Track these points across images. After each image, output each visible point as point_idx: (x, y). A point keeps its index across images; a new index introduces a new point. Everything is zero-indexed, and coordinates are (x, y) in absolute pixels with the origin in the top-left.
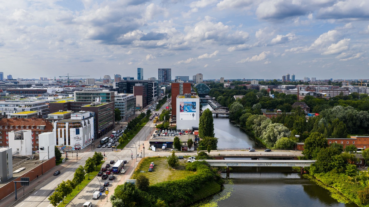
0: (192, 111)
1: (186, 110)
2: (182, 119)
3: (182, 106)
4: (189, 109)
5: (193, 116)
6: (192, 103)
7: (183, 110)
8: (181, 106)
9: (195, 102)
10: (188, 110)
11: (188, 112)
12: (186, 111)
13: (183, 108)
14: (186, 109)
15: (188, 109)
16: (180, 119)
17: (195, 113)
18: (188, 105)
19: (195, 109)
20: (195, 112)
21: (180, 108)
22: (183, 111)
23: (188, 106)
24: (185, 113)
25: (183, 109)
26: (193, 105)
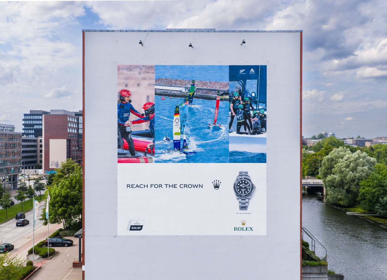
0: (232, 147)
1: (177, 145)
4: (204, 137)
5: (236, 202)
6: (236, 72)
7: (148, 142)
8: (124, 107)
9: (264, 68)
10: (193, 146)
11: (192, 158)
12: (177, 154)
13: (145, 126)
14: (176, 129)
15: (197, 132)
16: (123, 230)
17: (255, 170)
18: (189, 98)
19: (257, 131)
20: (261, 158)
21: (122, 120)
22: (151, 151)
23: (197, 105)
24: (159, 169)
25: (150, 134)
26: (243, 93)
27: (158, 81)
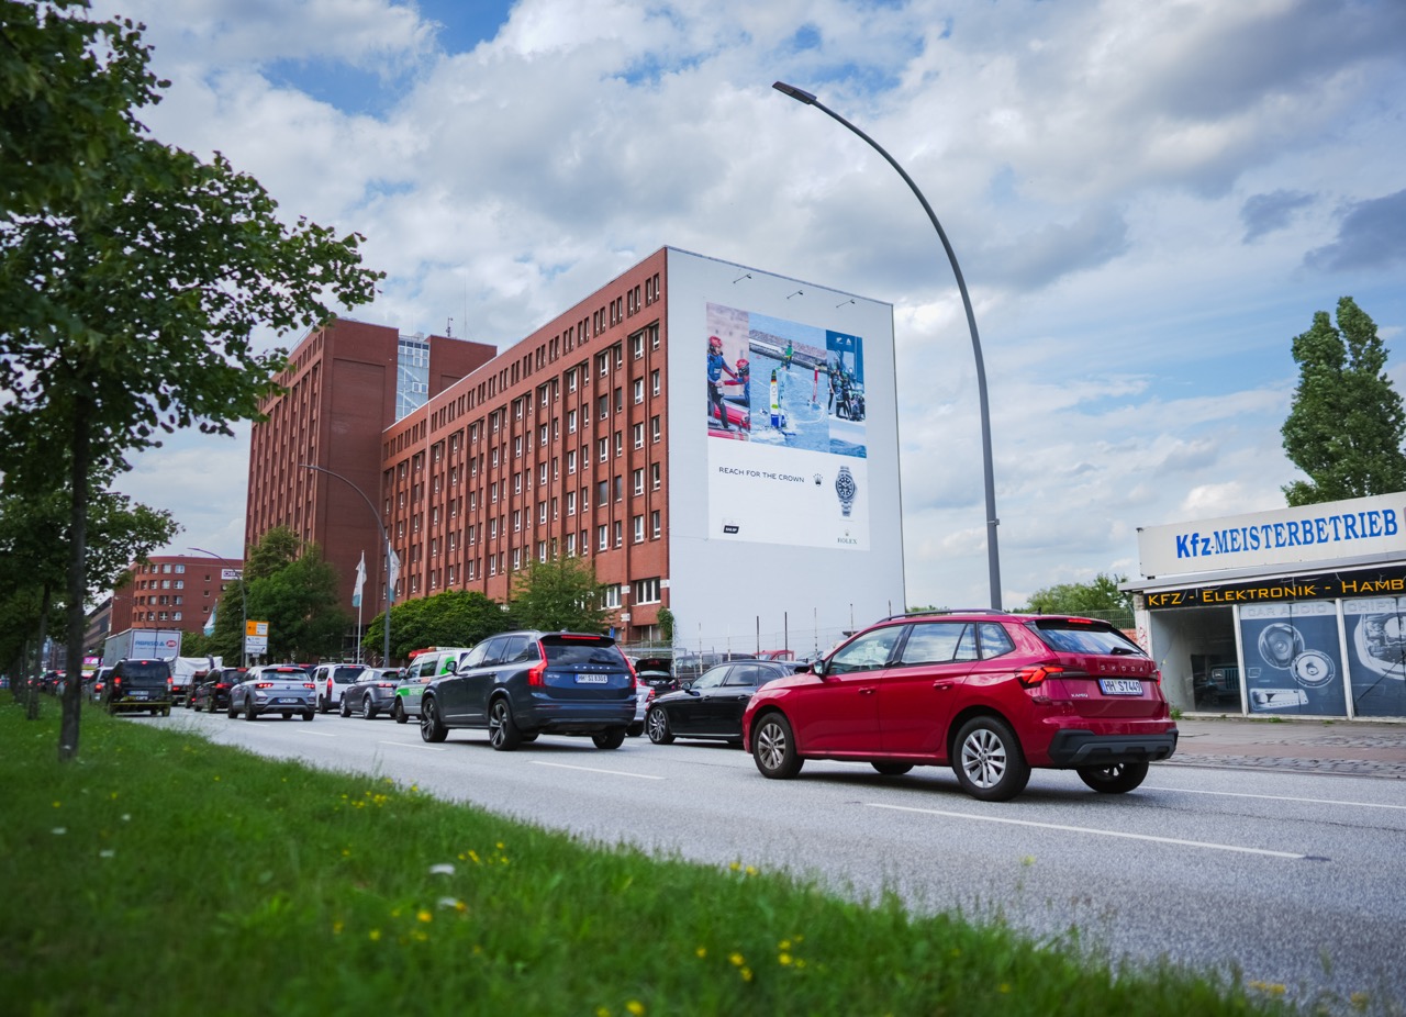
2: (731, 529)
3: (731, 358)
5: (837, 504)
6: (834, 340)
7: (742, 412)
8: (715, 360)
9: (859, 341)
10: (792, 426)
11: (790, 440)
12: (774, 433)
13: (738, 391)
16: (716, 531)
17: (856, 466)
18: (787, 363)
19: (856, 418)
20: (861, 452)
21: (713, 377)
22: (744, 425)
24: (755, 451)
25: (745, 403)
27: (753, 333)
